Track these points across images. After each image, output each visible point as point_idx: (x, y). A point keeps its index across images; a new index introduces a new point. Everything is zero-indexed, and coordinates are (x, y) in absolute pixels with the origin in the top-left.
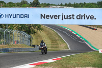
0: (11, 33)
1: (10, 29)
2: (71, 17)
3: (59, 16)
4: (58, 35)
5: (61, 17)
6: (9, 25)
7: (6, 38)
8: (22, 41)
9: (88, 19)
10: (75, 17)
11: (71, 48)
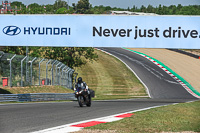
0: (35, 64)
1: (33, 55)
2: (152, 33)
3: (129, 31)
4: (128, 69)
5: (132, 34)
6: (30, 48)
7: (24, 74)
8: (55, 79)
9: (186, 36)
10: (160, 33)
11: (152, 94)
